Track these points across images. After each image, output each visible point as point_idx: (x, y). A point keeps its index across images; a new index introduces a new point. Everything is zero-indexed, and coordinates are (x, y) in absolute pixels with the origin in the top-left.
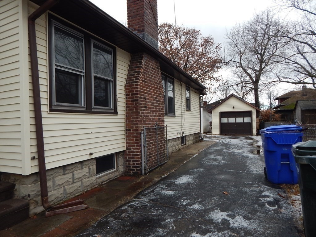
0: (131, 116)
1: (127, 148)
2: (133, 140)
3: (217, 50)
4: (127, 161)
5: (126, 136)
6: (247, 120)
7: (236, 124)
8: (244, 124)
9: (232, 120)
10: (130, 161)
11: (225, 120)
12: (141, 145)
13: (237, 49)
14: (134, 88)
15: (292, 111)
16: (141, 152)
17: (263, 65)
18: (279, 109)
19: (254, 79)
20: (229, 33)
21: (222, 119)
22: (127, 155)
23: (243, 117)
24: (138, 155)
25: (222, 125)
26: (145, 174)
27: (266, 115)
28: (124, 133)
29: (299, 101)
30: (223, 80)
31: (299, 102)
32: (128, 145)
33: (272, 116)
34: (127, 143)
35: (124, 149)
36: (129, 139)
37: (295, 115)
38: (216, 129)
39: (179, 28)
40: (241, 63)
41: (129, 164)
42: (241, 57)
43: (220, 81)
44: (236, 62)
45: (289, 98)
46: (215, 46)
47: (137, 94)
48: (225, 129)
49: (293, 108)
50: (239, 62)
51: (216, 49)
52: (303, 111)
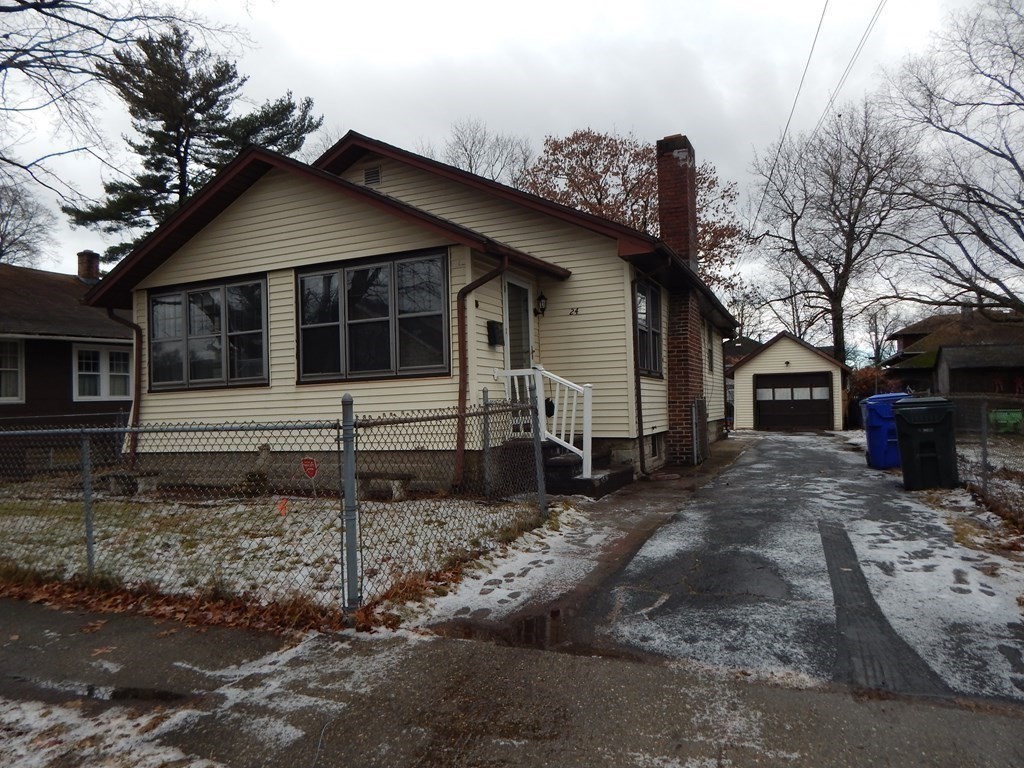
0: (678, 381)
1: (670, 428)
2: (680, 415)
3: (726, 200)
4: (671, 445)
5: (670, 411)
6: (819, 393)
7: (793, 402)
8: (812, 402)
9: (783, 394)
10: (676, 446)
11: (766, 394)
12: (691, 424)
13: (782, 202)
14: (682, 343)
15: (932, 371)
16: (692, 432)
17: (856, 248)
18: (897, 367)
19: (832, 286)
20: (761, 161)
21: (760, 391)
22: (670, 437)
23: (811, 387)
24: (688, 437)
25: (759, 406)
26: (698, 464)
27: (866, 383)
28: (665, 406)
29: (946, 347)
30: (744, 286)
31: (944, 350)
32: (672, 424)
33: (878, 384)
34: (670, 420)
35: (665, 429)
36: (673, 415)
37: (937, 381)
38: (744, 416)
39: (622, 143)
40: (794, 242)
41: (674, 450)
42: (794, 224)
43: (736, 288)
44: (781, 238)
45: (926, 335)
46: (718, 190)
47: (687, 351)
48: (768, 416)
49: (930, 363)
50: (790, 237)
51: (723, 197)
52: (953, 372)
